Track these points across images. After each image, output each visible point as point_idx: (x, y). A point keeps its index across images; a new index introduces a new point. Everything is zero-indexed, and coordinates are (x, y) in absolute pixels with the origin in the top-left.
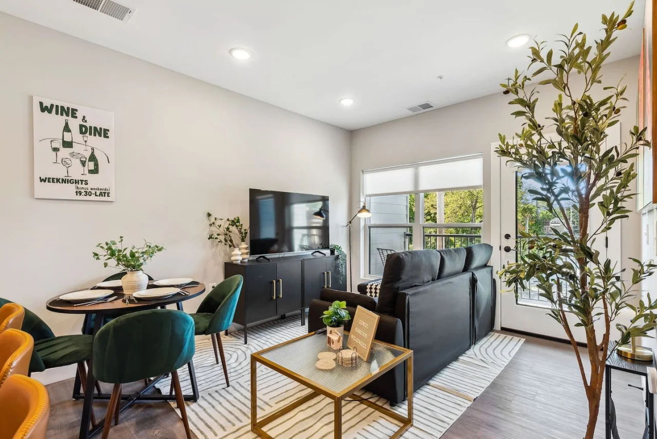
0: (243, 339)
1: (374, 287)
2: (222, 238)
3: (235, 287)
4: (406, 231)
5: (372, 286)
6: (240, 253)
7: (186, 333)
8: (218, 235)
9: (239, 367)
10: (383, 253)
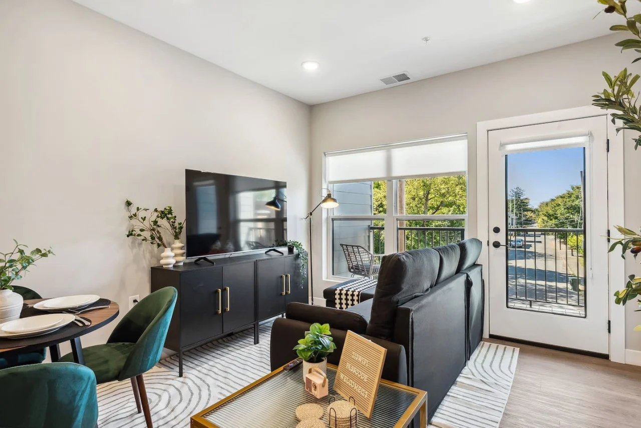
0: (177, 369)
1: (344, 292)
2: (147, 234)
3: (164, 307)
4: (370, 224)
5: (342, 292)
6: (173, 254)
7: (78, 397)
8: (142, 230)
9: (172, 416)
10: (347, 250)
